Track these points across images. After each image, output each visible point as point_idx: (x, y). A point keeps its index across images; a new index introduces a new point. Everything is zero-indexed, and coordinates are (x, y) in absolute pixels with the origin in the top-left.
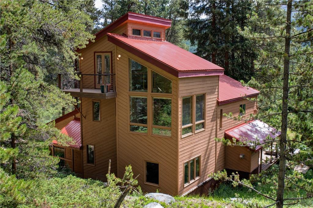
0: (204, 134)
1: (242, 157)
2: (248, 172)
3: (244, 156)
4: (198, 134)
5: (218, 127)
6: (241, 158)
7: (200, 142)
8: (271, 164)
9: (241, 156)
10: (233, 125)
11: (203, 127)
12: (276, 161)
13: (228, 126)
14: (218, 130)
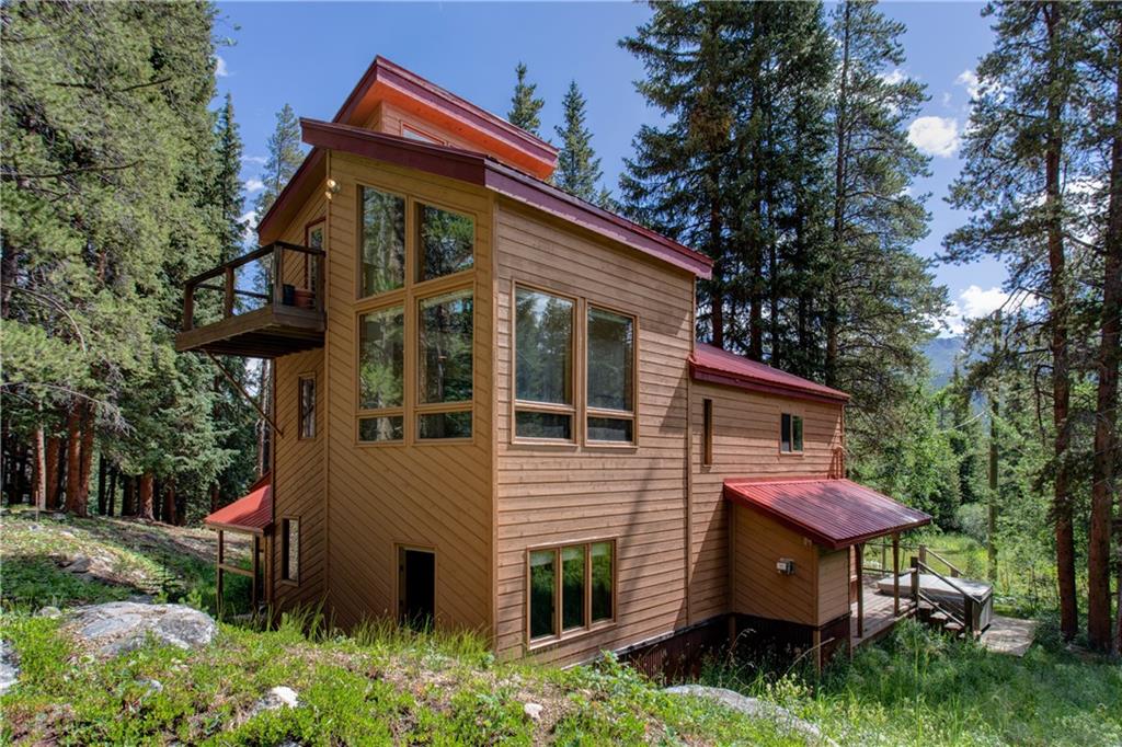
0: (630, 463)
1: (784, 568)
2: (809, 623)
3: (792, 566)
4: (599, 455)
5: (696, 458)
6: (782, 571)
7: (613, 489)
8: (897, 619)
9: (781, 566)
10: (757, 469)
11: (629, 437)
12: (912, 611)
13: (737, 468)
14: (695, 469)
